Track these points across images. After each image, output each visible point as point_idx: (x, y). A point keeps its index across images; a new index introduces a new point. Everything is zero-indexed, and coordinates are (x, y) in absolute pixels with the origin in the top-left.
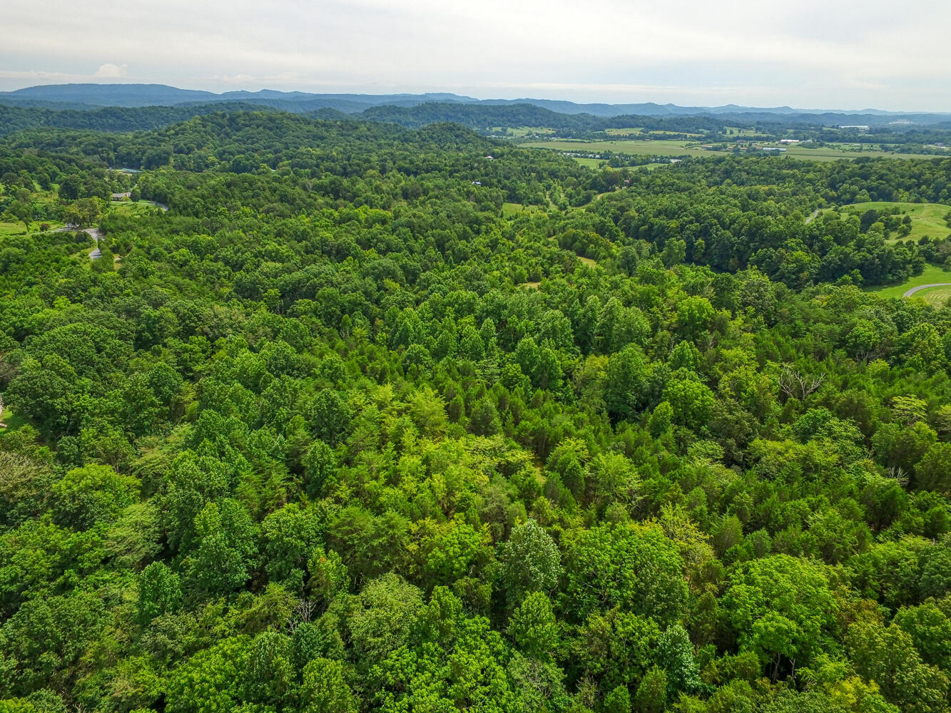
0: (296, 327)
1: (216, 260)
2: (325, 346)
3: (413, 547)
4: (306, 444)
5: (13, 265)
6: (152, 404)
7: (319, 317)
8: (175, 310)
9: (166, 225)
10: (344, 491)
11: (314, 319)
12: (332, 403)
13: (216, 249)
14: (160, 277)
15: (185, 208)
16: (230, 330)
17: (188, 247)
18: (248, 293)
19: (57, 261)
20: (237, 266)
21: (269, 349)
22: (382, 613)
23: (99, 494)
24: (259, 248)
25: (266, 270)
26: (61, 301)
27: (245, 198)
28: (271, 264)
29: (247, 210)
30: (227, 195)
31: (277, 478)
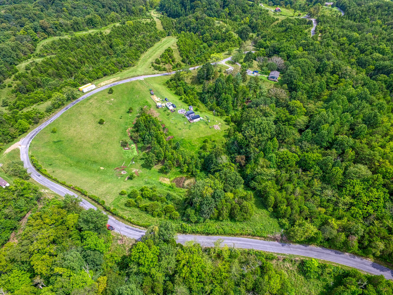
0: (374, 85)
1: (355, 46)
2: (381, 96)
3: (377, 164)
4: (359, 124)
5: (289, 30)
6: (316, 92)
7: (386, 84)
8: (334, 63)
9: (341, 23)
10: (364, 141)
11: (383, 84)
12: (375, 116)
13: (358, 41)
14: (332, 48)
15: (352, 16)
16: (348, 77)
17: (347, 37)
18: (361, 64)
19: (301, 31)
20: (362, 51)
21: (360, 89)
22: (359, 171)
23: (298, 109)
24: (376, 45)
25: (374, 56)
26: (301, 48)
27: (382, 15)
28: (378, 54)
29: (379, 22)
30: (374, 12)
31: (346, 128)
